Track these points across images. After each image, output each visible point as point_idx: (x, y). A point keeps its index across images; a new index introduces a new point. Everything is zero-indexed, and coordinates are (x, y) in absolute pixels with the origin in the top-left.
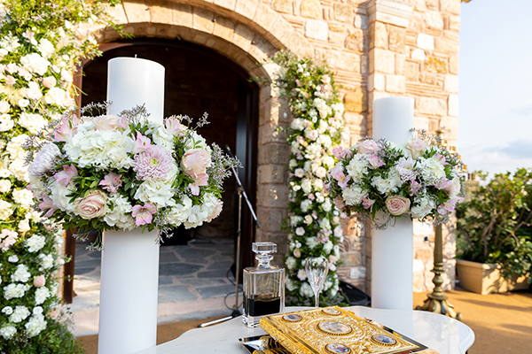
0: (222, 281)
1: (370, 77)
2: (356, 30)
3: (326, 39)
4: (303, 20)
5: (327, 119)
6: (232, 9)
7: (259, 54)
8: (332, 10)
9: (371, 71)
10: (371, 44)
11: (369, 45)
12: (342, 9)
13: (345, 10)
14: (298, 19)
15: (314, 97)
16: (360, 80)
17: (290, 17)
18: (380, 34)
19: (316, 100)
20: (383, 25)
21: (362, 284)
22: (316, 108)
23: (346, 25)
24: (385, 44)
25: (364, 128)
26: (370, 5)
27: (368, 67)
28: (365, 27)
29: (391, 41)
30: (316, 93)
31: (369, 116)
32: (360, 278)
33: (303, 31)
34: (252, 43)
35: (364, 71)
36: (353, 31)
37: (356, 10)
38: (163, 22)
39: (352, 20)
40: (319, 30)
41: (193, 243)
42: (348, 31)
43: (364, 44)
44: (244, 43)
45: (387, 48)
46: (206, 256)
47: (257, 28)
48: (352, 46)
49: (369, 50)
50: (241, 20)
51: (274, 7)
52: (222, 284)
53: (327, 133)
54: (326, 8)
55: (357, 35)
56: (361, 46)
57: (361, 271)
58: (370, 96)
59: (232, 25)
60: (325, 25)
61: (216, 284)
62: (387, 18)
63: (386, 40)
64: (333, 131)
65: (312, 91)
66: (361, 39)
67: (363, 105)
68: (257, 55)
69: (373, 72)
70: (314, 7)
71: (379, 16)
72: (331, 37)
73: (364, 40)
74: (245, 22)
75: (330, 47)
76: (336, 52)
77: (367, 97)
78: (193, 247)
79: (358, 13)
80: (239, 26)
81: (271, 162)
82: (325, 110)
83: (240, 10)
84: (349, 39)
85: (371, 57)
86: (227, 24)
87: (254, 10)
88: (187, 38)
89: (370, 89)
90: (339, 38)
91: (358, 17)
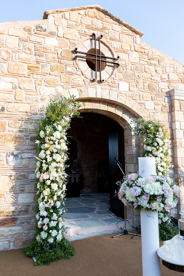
0: (110, 216)
1: (173, 123)
2: (166, 103)
3: (153, 109)
4: (144, 102)
5: (162, 146)
6: (116, 101)
7: (126, 117)
8: (155, 96)
9: (173, 121)
10: (173, 109)
11: (171, 109)
12: (159, 95)
13: (160, 96)
14: (142, 101)
15: (155, 137)
16: (168, 125)
17: (139, 101)
18: (177, 105)
19: (157, 139)
20: (178, 101)
21: (176, 217)
22: (157, 142)
23: (161, 102)
24: (179, 109)
25: (172, 146)
26: (171, 93)
27: (172, 119)
28: (169, 102)
29: (181, 107)
30: (156, 136)
31: (174, 141)
32: (175, 214)
33: (144, 107)
34: (123, 113)
35: (170, 121)
36: (164, 104)
37: (165, 95)
38: (89, 108)
39: (164, 100)
40: (150, 105)
41: (82, 196)
42: (162, 104)
43: (169, 109)
44: (120, 113)
45: (180, 110)
46: (93, 203)
47: (125, 107)
48: (165, 111)
49: (172, 112)
50: (119, 104)
51: (132, 98)
52: (111, 217)
53: (162, 152)
54: (153, 96)
55: (166, 106)
56: (168, 110)
57: (175, 211)
58: (174, 131)
59: (115, 106)
60: (152, 103)
61: (108, 218)
62: (179, 98)
63: (179, 107)
64: (165, 151)
65: (155, 135)
66: (168, 107)
67: (171, 136)
68: (125, 118)
69: (175, 121)
70: (148, 96)
71: (176, 97)
72: (155, 108)
73: (169, 107)
74: (121, 105)
75: (156, 112)
76: (158, 114)
77: (173, 132)
78: (83, 198)
79: (166, 96)
80: (118, 107)
81: (133, 163)
82: (161, 143)
83: (119, 101)
84: (163, 108)
85: (173, 115)
86: (113, 106)
87: (125, 100)
88: (95, 112)
89: (174, 129)
90: (159, 108)
91: (166, 98)
